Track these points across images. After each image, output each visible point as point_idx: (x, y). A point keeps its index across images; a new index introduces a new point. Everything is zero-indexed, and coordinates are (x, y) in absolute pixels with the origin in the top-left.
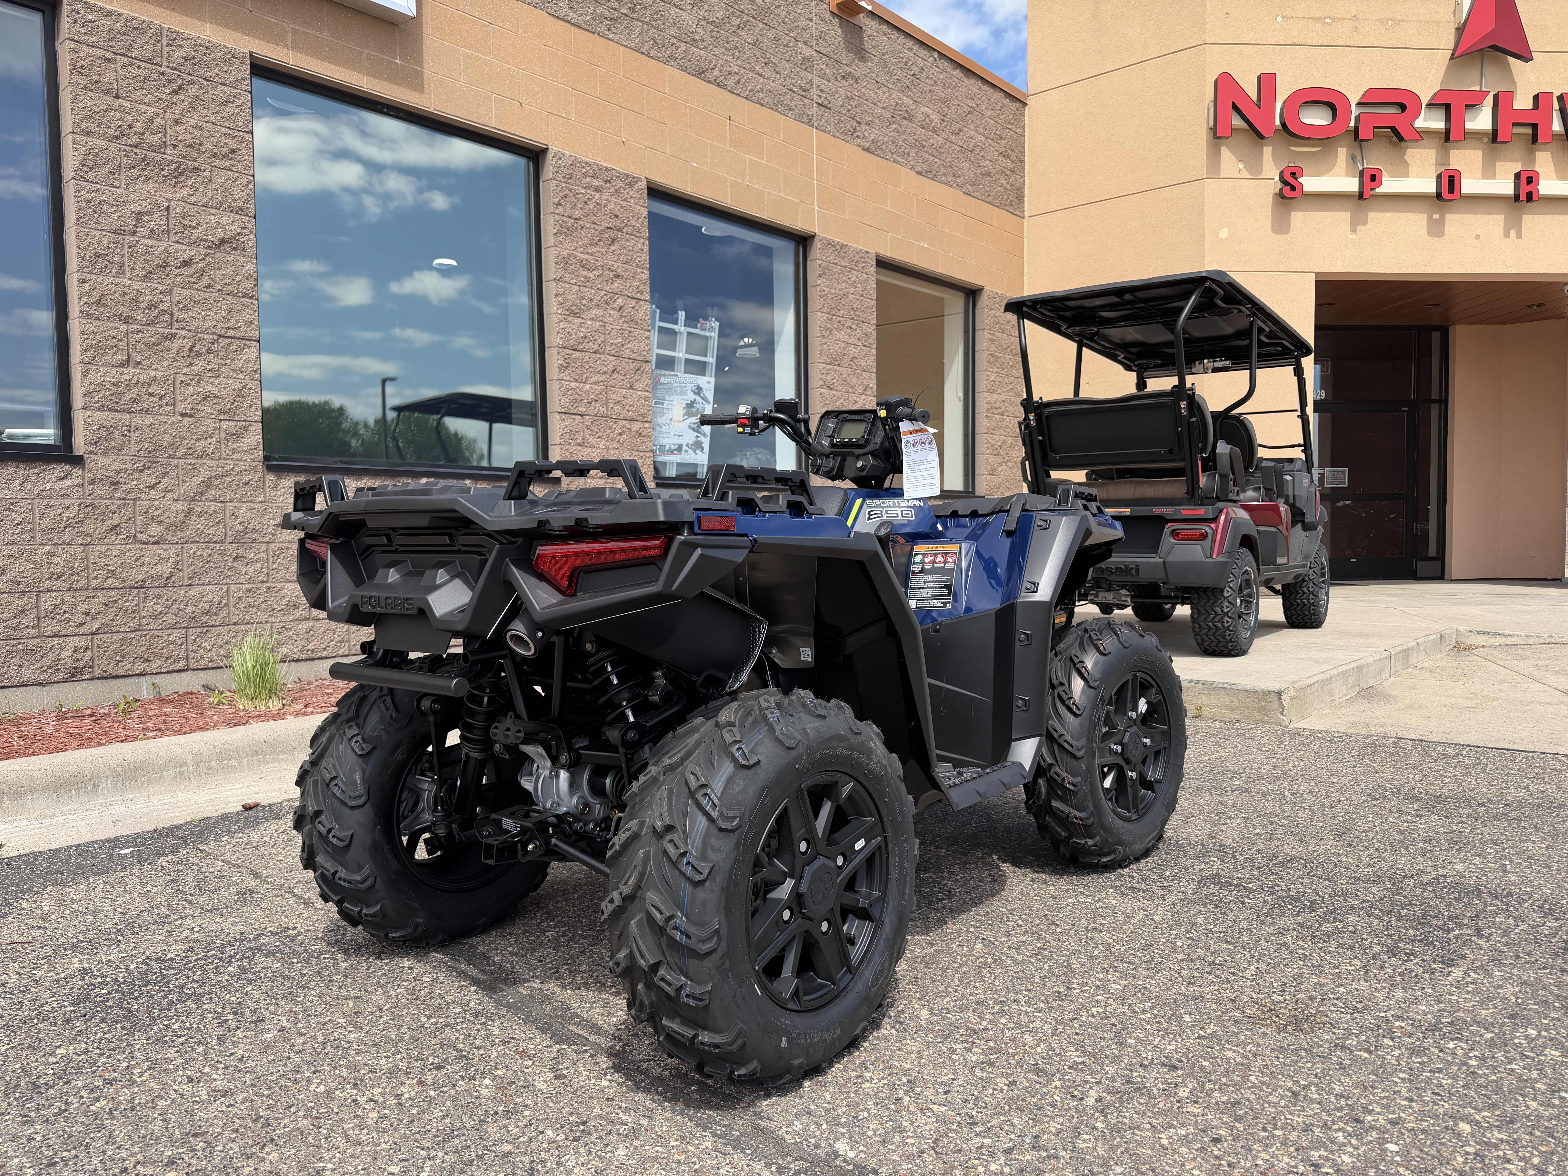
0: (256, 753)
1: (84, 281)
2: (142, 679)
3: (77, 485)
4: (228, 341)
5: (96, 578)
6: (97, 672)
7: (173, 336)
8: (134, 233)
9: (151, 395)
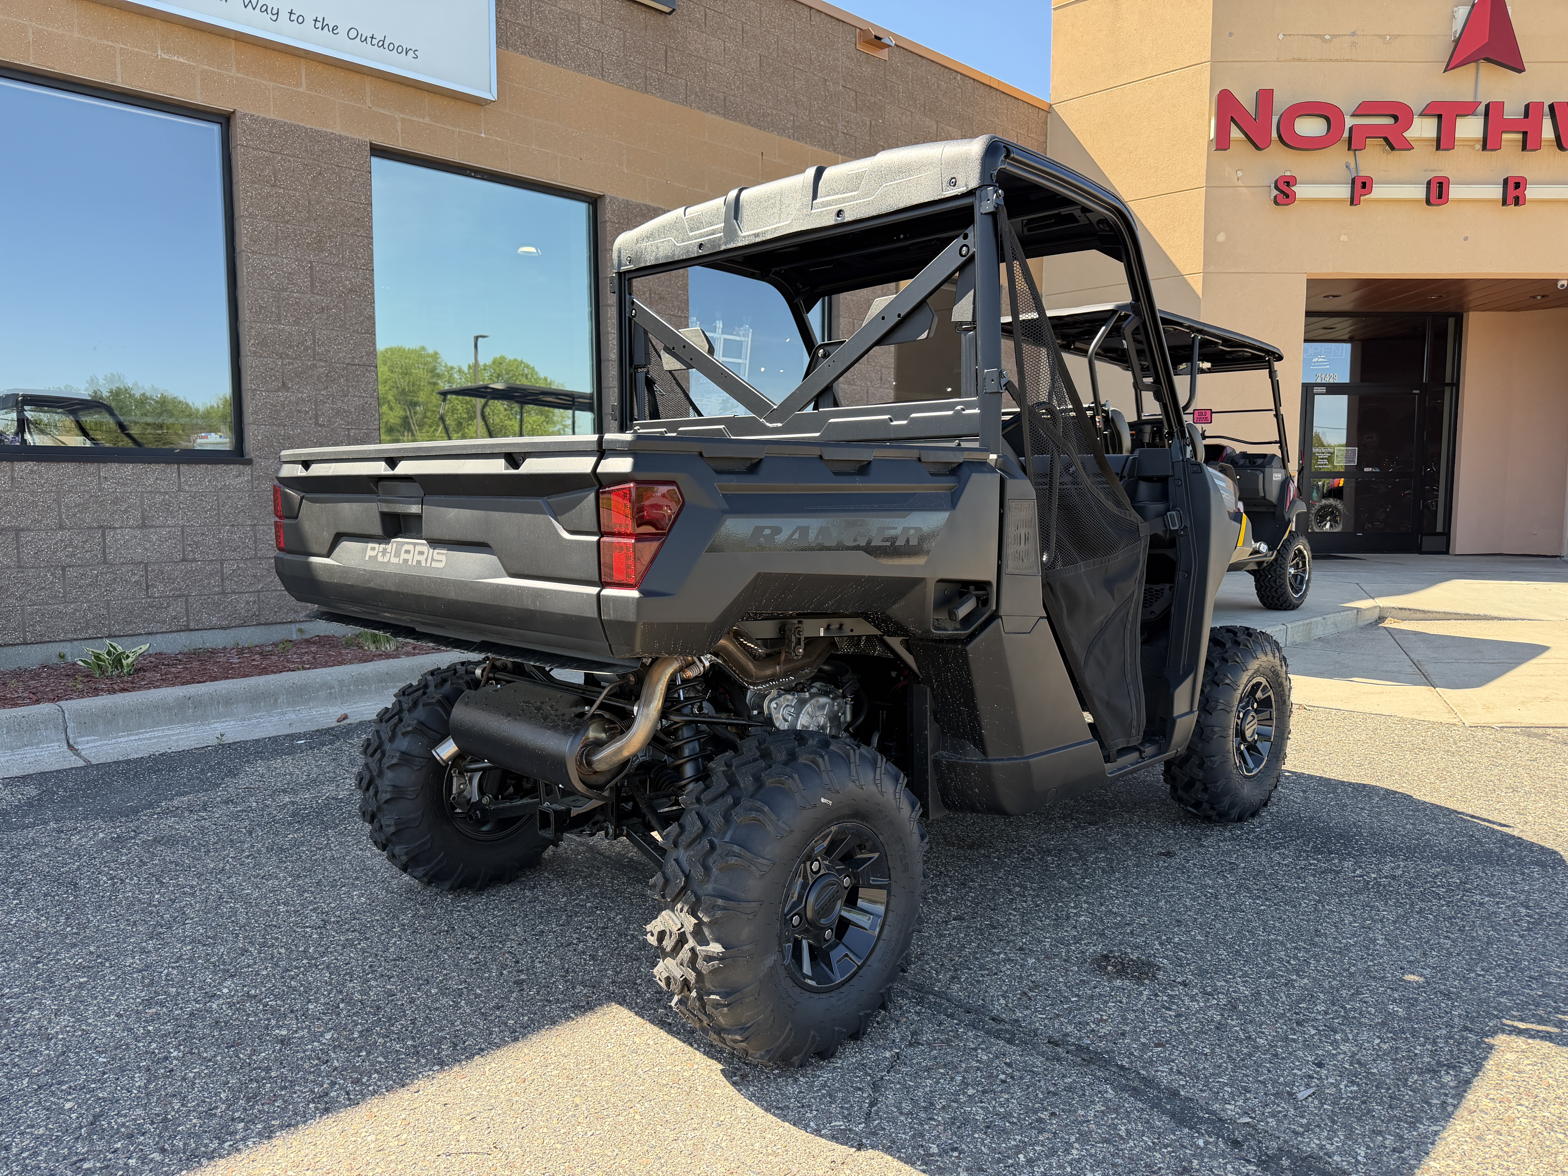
0: (381, 681)
1: (252, 328)
2: (293, 625)
3: (247, 481)
4: (354, 368)
5: (261, 550)
6: (263, 621)
7: (314, 366)
8: (286, 290)
9: (299, 411)
